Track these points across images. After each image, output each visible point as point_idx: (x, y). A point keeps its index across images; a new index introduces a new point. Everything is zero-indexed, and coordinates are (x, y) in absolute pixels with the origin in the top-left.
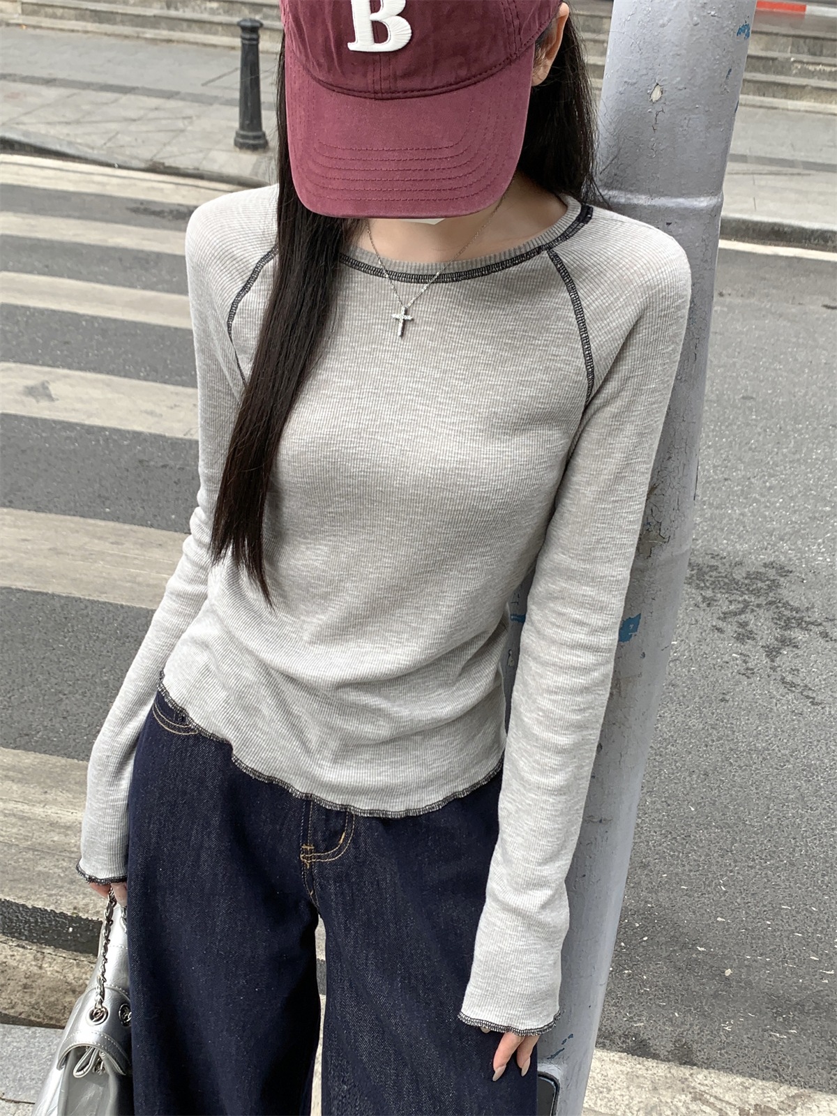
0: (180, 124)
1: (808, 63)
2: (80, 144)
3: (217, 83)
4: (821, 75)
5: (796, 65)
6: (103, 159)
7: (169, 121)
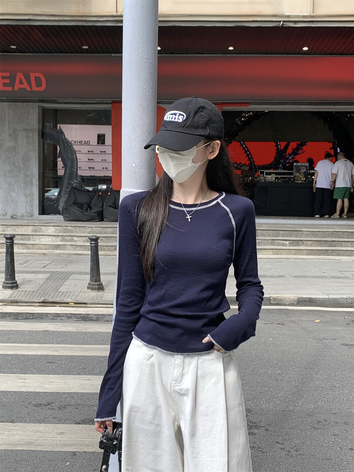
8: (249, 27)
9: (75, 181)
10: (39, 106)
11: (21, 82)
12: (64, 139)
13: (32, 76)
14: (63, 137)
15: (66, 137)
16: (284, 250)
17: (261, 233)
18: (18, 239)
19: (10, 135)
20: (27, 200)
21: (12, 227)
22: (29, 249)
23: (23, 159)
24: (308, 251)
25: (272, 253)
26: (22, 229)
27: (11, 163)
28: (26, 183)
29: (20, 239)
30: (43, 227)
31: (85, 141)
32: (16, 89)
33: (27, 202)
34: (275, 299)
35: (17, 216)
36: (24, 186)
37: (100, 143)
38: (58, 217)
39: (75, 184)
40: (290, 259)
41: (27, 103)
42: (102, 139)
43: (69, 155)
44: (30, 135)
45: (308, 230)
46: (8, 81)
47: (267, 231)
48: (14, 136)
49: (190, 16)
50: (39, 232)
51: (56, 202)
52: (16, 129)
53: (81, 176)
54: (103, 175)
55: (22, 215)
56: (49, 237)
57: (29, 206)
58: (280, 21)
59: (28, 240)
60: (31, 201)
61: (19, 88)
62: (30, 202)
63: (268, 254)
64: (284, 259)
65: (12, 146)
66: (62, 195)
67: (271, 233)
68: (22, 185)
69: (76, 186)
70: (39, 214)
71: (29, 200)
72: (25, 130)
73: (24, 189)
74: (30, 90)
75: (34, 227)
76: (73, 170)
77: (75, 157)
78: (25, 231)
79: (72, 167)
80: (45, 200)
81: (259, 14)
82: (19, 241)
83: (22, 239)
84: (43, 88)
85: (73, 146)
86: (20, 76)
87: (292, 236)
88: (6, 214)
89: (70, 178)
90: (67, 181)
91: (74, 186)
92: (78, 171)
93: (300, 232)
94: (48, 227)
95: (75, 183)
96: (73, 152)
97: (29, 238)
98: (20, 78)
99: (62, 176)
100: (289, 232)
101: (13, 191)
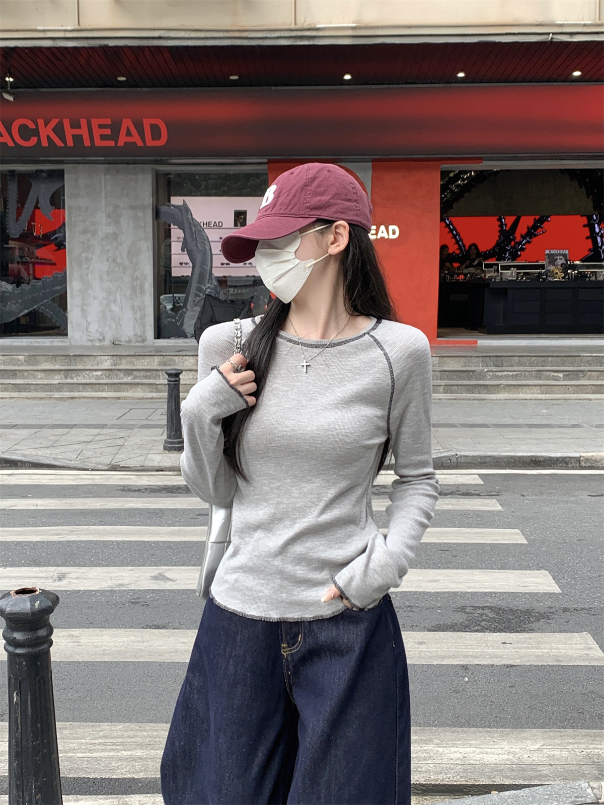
0: (119, 442)
1: (496, 371)
2: (61, 459)
3: (124, 417)
4: (507, 377)
5: (489, 373)
6: (80, 466)
7: (111, 440)
8: (500, 43)
9: (209, 285)
10: (153, 169)
11: (129, 133)
12: (191, 220)
13: (147, 123)
14: (190, 217)
15: (194, 216)
16: (558, 387)
17: (517, 361)
18: (140, 377)
19: (109, 216)
20: (136, 316)
21: (128, 359)
22: (160, 392)
23: (129, 252)
24: (594, 388)
25: (539, 391)
26: (143, 361)
27: (111, 260)
28: (134, 290)
29: (144, 376)
30: (176, 358)
31: (215, 222)
32: (121, 143)
33: (136, 320)
34: (587, 460)
35: (120, 341)
36: (131, 295)
37: (239, 225)
38: (184, 342)
39: (209, 290)
40: (569, 399)
41: (134, 165)
42: (241, 218)
43: (198, 245)
44: (140, 214)
45: (589, 355)
46: (108, 132)
47: (528, 358)
48: (114, 217)
49: (410, 27)
50: (169, 366)
51: (179, 319)
52: (117, 206)
53: (217, 277)
54: (245, 275)
55: (128, 339)
56: (188, 372)
57: (139, 326)
58: (549, 34)
59: (155, 378)
60: (143, 317)
61: (125, 143)
62: (140, 319)
63: (533, 393)
64: (560, 401)
65: (112, 232)
66: (189, 307)
67: (534, 361)
68: (129, 293)
69: (210, 292)
70: (155, 339)
71: (138, 315)
72: (132, 207)
73: (132, 299)
74: (143, 145)
75: (162, 357)
76: (205, 267)
77: (208, 248)
78: (148, 364)
79: (204, 263)
80: (163, 316)
81: (516, 23)
82: (141, 379)
83: (146, 377)
84: (162, 142)
85: (205, 230)
86: (127, 123)
87: (566, 364)
88: (104, 338)
89: (201, 280)
90: (196, 285)
91: (207, 293)
92: (213, 269)
93: (578, 358)
94: (185, 357)
95: (209, 288)
96: (204, 239)
97: (156, 375)
98: (128, 127)
99: (188, 276)
100: (561, 358)
101: (115, 302)
